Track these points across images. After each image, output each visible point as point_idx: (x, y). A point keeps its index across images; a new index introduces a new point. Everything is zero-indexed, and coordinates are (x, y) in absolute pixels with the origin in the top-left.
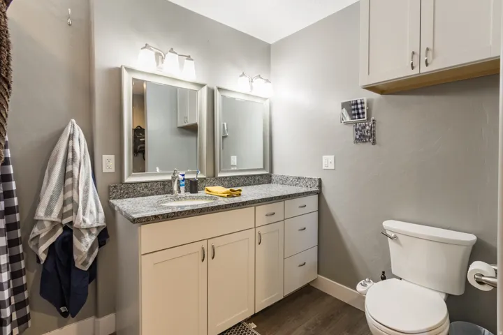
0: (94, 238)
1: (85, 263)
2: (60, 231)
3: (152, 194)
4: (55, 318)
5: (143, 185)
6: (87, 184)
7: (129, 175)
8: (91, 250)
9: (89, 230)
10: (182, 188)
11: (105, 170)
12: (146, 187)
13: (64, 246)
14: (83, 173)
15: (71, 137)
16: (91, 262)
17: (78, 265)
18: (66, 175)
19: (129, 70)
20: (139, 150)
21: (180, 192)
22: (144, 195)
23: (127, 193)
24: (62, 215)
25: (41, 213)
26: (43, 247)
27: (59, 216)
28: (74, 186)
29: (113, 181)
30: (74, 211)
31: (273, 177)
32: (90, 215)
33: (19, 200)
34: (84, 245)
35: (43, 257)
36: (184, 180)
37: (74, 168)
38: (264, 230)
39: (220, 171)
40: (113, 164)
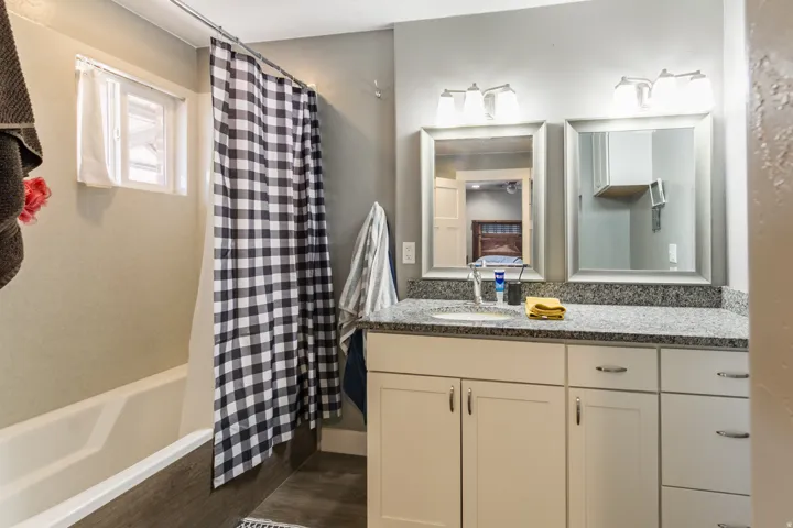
2: (356, 325)
3: (457, 298)
5: (445, 283)
7: (429, 269)
10: (500, 295)
11: (405, 261)
12: (449, 287)
18: (364, 264)
22: (446, 298)
23: (425, 293)
24: (357, 309)
25: (342, 303)
26: (345, 338)
27: (354, 309)
28: (367, 277)
29: (410, 275)
30: (364, 306)
31: (725, 295)
33: (334, 287)
36: (500, 281)
37: (369, 257)
38: (587, 398)
39: (576, 271)
40: (412, 254)
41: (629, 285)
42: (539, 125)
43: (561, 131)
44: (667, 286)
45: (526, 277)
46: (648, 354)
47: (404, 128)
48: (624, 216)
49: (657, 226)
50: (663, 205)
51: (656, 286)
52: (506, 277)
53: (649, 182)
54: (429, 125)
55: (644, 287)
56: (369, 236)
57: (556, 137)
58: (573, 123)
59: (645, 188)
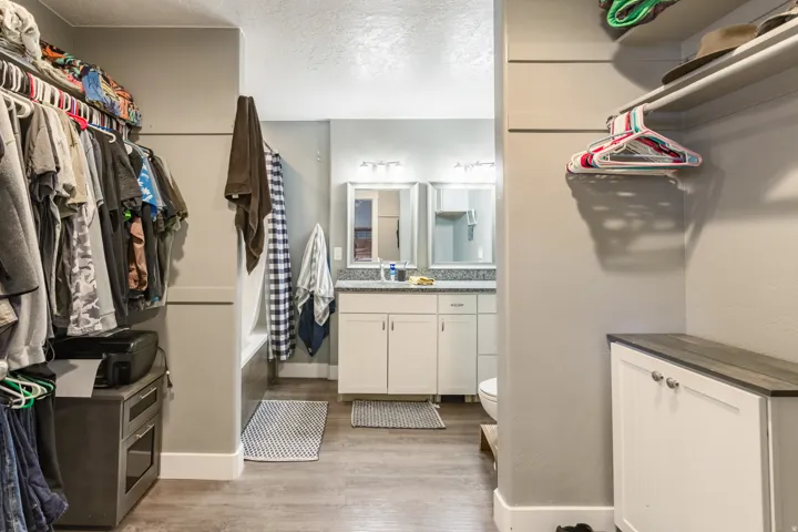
0: (326, 305)
1: (321, 321)
2: (308, 296)
3: (367, 279)
4: (306, 355)
5: (361, 271)
6: (323, 267)
7: (351, 263)
8: (325, 314)
9: (323, 298)
10: (393, 277)
11: (336, 258)
13: (309, 306)
14: (321, 259)
15: (316, 235)
16: (324, 321)
17: (317, 320)
18: (312, 260)
19: (352, 183)
20: (363, 243)
21: (388, 279)
22: (361, 280)
23: (349, 276)
24: (309, 286)
25: (299, 283)
26: (300, 304)
28: (316, 268)
29: (340, 267)
30: (314, 284)
32: (324, 288)
34: (320, 307)
35: (300, 311)
36: (393, 269)
37: (316, 256)
38: (447, 319)
39: (433, 263)
40: (340, 254)
41: (460, 270)
42: (414, 183)
43: (426, 187)
44: (478, 270)
45: (408, 267)
46: (472, 297)
47: (336, 180)
48: (449, 229)
49: (471, 237)
50: (474, 226)
51: (473, 270)
52: (396, 267)
53: (466, 209)
54: (353, 180)
55: (467, 271)
56: (315, 244)
57: (423, 189)
58: (433, 184)
59: (465, 213)
